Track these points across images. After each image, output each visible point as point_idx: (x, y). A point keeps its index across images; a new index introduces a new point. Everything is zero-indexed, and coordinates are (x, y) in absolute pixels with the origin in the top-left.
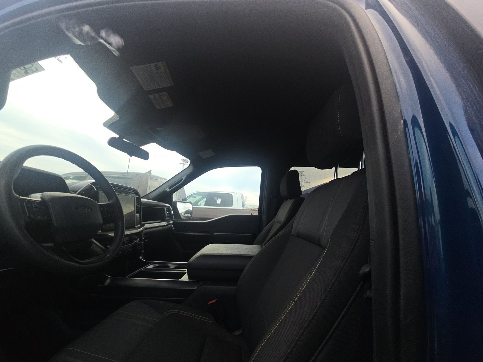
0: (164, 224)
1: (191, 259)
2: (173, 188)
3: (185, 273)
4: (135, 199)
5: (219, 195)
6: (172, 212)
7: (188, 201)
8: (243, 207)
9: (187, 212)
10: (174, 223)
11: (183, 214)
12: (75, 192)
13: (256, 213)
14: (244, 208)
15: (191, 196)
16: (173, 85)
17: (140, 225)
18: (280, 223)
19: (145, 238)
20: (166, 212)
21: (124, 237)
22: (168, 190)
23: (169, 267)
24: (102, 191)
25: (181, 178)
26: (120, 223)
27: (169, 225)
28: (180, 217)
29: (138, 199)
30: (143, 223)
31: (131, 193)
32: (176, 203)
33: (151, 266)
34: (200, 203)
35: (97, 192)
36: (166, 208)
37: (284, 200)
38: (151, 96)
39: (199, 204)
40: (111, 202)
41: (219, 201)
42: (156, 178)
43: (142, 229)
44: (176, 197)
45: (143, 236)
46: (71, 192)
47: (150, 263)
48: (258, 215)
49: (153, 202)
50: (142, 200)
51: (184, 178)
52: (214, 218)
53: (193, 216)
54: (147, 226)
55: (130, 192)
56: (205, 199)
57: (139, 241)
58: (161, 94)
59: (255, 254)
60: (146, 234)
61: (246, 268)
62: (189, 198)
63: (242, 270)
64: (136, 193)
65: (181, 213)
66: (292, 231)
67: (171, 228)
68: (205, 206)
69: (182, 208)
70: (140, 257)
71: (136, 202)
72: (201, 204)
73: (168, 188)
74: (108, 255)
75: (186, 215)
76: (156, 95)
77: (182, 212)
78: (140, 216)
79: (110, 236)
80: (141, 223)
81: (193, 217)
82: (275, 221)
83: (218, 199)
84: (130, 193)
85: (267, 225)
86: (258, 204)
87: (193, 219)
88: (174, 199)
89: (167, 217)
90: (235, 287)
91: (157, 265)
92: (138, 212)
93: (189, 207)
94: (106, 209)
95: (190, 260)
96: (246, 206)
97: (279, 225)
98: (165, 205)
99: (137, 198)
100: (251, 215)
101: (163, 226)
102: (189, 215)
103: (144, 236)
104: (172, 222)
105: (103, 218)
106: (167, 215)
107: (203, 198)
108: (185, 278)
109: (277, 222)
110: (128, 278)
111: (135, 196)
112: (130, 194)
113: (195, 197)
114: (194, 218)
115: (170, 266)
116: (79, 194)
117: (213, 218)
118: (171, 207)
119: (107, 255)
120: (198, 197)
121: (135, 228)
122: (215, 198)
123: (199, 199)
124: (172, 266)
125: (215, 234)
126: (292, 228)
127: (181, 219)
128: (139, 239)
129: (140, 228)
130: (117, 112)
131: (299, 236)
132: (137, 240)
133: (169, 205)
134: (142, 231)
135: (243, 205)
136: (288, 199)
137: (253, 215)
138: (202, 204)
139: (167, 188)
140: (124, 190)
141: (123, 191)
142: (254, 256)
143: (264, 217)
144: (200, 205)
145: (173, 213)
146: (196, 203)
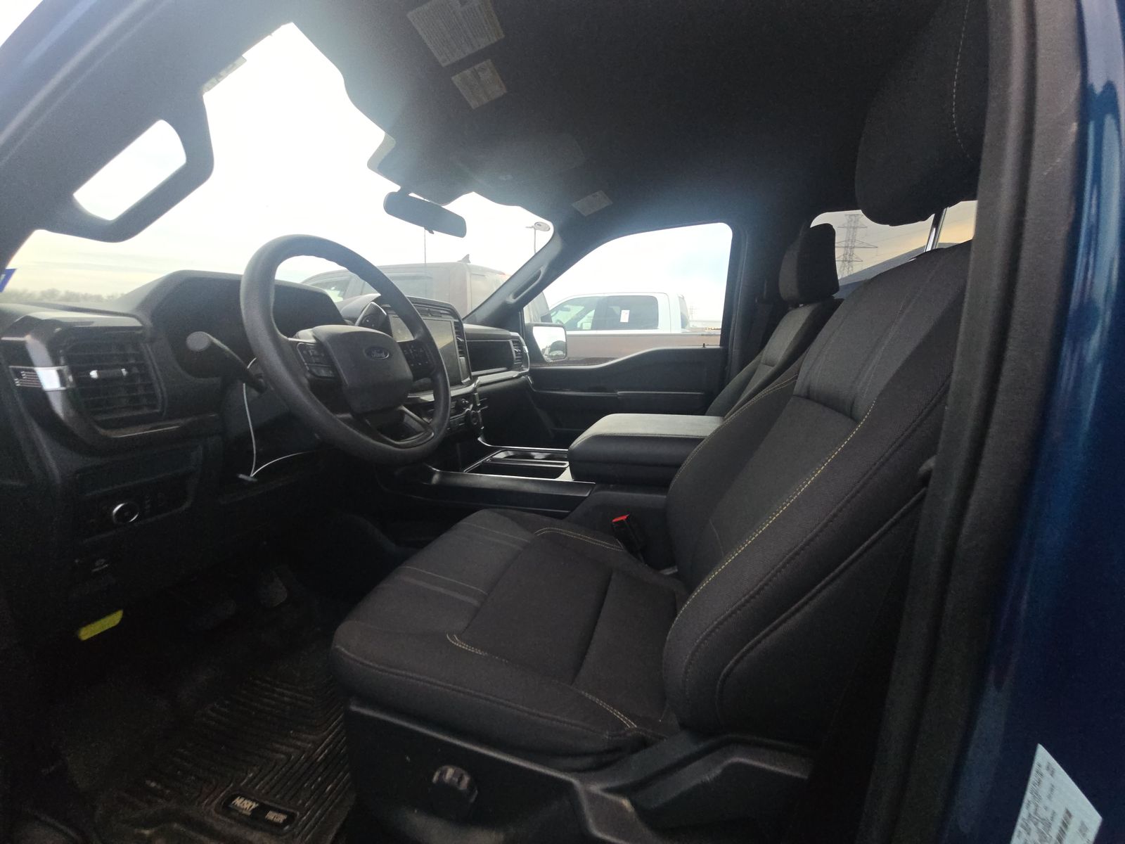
0: (513, 374)
1: (574, 443)
2: (521, 295)
3: (564, 469)
4: (453, 324)
5: (624, 302)
6: (526, 348)
7: (554, 320)
8: (683, 326)
9: (555, 346)
10: (532, 373)
11: (547, 352)
12: (353, 321)
13: (715, 343)
14: (687, 331)
15: (560, 307)
16: (503, 36)
17: (468, 379)
18: (773, 366)
19: (483, 404)
20: (514, 349)
21: (450, 400)
22: (511, 300)
23: (532, 457)
24: (396, 314)
25: (538, 271)
26: (439, 376)
27: (523, 377)
28: (542, 357)
29: (459, 327)
30: (473, 373)
31: (444, 314)
32: (530, 327)
33: (501, 455)
34: (582, 324)
35: (387, 318)
36: (513, 342)
37: (790, 308)
38: (456, 79)
39: (579, 326)
40: (416, 338)
41: (625, 316)
42: (482, 273)
43: (473, 385)
44: (529, 314)
45: (478, 399)
46: (347, 321)
47: (497, 449)
48: (719, 347)
49: (486, 330)
50: (466, 326)
51: (543, 270)
52: (617, 358)
53: (569, 356)
54: (481, 380)
55: (442, 312)
56: (592, 313)
57: (473, 409)
58: (477, 67)
59: (708, 434)
60: (482, 395)
61: (687, 462)
62: (555, 312)
63: (678, 466)
64: (453, 313)
65: (544, 350)
66: (796, 386)
67: (526, 382)
68: (592, 329)
69: (545, 338)
70: (479, 439)
71: (456, 333)
72: (584, 324)
73: (511, 296)
74: (433, 434)
75: (554, 353)
76: (467, 72)
77: (544, 347)
78: (467, 359)
79: (422, 400)
80: (470, 374)
81: (569, 358)
82: (762, 361)
83: (623, 311)
84: (442, 314)
85: (741, 370)
86: (721, 319)
87: (568, 362)
88: (527, 321)
89: (517, 359)
90: (665, 497)
91: (511, 453)
92: (462, 353)
93: (558, 335)
94: (411, 352)
95: (572, 445)
96: (691, 325)
97: (769, 370)
98: (510, 335)
99: (455, 322)
100: (701, 347)
101: (512, 379)
102: (560, 353)
103: (480, 399)
104: (527, 370)
105: (412, 369)
106: (517, 355)
107: (586, 311)
108: (567, 477)
109: (766, 364)
110: (466, 473)
111: (453, 320)
112: (443, 316)
113: (568, 310)
114: (571, 360)
115: (534, 456)
116: (361, 325)
117: (613, 359)
118: (521, 339)
119: (431, 434)
120: (576, 310)
121: (461, 384)
122: (616, 309)
123: (577, 314)
124: (538, 456)
125: (619, 393)
126: (797, 377)
127: (543, 361)
128: (471, 406)
129: (469, 384)
130: (390, 131)
131: (809, 396)
132: (468, 407)
133: (516, 334)
134: (475, 390)
135: (684, 323)
136: (801, 305)
137: (707, 347)
138: (586, 327)
139: (509, 295)
140: (431, 310)
141: (429, 311)
142: (703, 439)
143: (735, 351)
144: (581, 329)
145: (527, 351)
146: (572, 325)
